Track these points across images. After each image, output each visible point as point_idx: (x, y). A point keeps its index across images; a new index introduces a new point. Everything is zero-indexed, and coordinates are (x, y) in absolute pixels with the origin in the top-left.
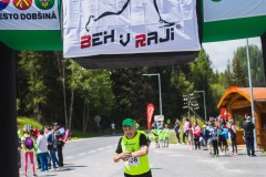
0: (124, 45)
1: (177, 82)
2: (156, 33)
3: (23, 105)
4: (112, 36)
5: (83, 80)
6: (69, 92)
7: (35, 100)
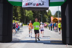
0: (34, 5)
1: (45, 16)
2: (40, 4)
3: (17, 19)
4: (32, 4)
5: (28, 15)
6: (25, 17)
7: (19, 18)
